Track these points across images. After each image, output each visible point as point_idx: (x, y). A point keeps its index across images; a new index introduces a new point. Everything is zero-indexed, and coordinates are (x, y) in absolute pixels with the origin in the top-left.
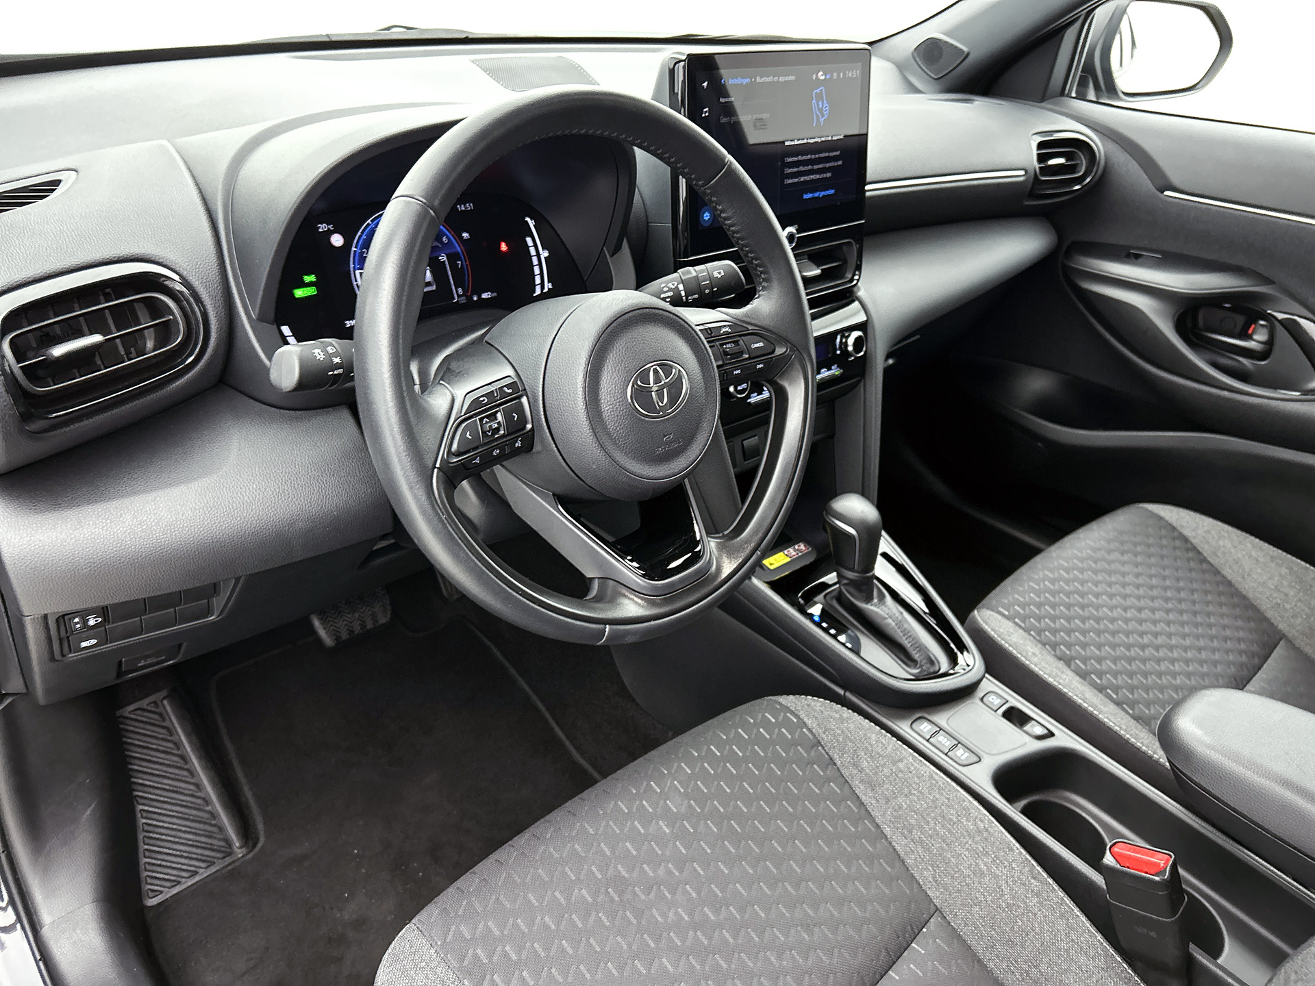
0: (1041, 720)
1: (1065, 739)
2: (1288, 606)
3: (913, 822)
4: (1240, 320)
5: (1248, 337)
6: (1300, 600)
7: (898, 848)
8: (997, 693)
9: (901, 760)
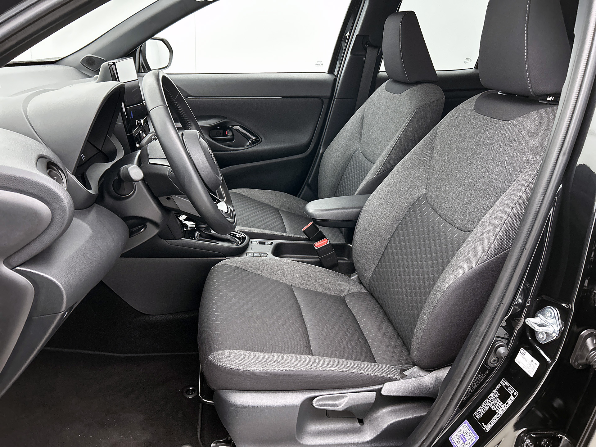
0: (268, 242)
1: (275, 242)
2: (274, 201)
3: (272, 270)
4: (221, 131)
5: (227, 136)
6: (276, 199)
7: (274, 278)
8: (254, 241)
9: (258, 260)
